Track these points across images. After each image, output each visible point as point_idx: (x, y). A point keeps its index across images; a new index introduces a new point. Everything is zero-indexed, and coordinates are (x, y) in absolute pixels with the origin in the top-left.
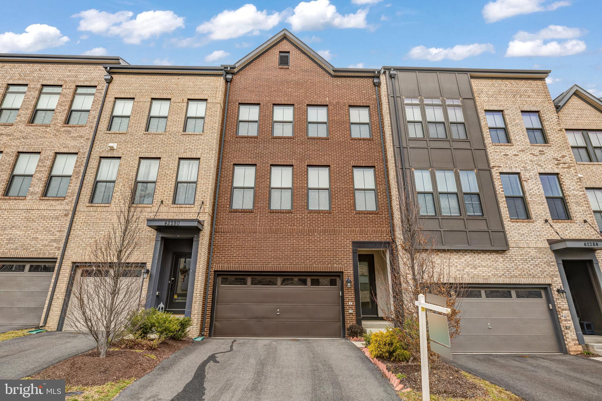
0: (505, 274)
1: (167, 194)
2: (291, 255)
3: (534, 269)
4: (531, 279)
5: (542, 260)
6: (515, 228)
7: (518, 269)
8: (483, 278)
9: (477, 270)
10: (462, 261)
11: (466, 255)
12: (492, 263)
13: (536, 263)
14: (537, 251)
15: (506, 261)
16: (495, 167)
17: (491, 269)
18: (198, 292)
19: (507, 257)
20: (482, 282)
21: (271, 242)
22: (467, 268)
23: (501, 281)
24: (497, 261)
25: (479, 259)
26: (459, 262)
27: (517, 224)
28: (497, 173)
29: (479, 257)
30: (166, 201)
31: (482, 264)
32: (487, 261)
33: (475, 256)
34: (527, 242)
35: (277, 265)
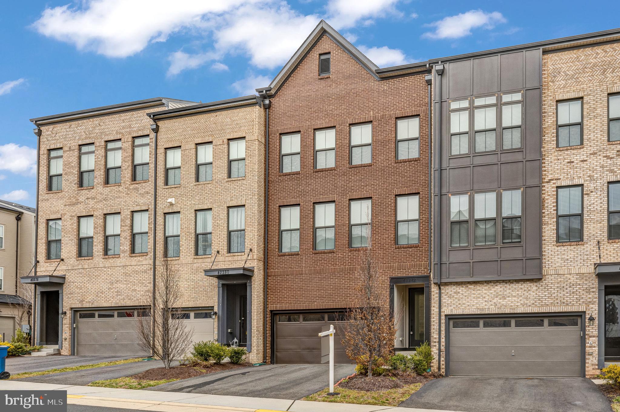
0: (535, 304)
1: (221, 244)
2: (334, 294)
3: (570, 297)
4: (563, 307)
5: (582, 286)
6: (559, 253)
7: (551, 297)
8: (510, 308)
9: (506, 301)
10: (491, 292)
11: (496, 286)
12: (523, 292)
13: (574, 291)
14: (578, 277)
15: (539, 290)
16: (552, 180)
17: (521, 298)
18: (255, 329)
19: (542, 285)
20: (509, 312)
21: (316, 283)
22: (495, 299)
23: (529, 310)
24: (529, 290)
25: (510, 289)
26: (488, 293)
27: (563, 249)
28: (553, 187)
29: (511, 287)
30: (221, 251)
31: (512, 294)
32: (518, 291)
33: (506, 287)
34: (570, 267)
35: (321, 303)
